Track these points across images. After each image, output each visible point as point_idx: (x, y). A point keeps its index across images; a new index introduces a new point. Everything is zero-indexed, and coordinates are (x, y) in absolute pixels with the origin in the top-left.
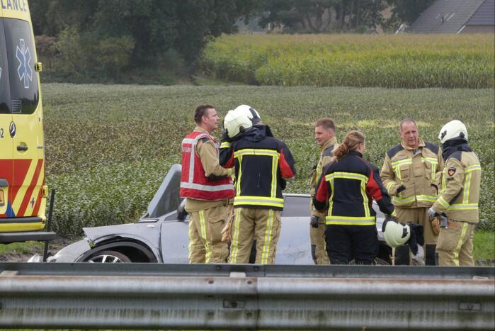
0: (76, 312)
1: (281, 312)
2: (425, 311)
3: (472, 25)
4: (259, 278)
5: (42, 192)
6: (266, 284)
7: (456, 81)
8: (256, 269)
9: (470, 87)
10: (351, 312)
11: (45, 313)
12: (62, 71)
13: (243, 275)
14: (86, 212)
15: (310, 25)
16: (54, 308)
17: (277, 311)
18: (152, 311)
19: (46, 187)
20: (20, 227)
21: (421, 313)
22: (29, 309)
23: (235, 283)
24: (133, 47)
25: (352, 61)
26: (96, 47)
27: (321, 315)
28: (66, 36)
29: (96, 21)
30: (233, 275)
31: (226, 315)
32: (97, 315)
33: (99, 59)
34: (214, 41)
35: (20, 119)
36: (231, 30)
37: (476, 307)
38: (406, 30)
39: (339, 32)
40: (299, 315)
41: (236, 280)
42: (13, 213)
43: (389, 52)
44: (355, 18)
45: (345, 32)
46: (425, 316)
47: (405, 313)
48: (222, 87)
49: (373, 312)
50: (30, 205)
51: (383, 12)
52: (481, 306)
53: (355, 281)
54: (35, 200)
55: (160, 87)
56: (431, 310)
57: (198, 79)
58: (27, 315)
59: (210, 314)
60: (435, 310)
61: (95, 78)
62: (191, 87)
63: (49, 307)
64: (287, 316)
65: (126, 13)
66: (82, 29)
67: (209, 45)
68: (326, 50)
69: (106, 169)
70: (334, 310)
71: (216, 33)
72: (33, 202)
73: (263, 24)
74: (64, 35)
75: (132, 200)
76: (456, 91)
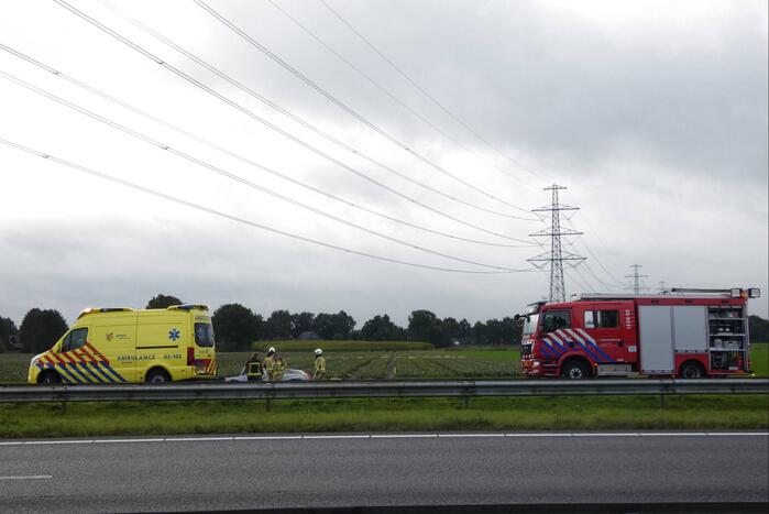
3: (308, 339)
12: (220, 350)
14: (226, 376)
15: (274, 339)
19: (216, 366)
20: (209, 376)
25: (282, 346)
26: (228, 344)
28: (221, 342)
29: (229, 339)
31: (266, 395)
35: (209, 349)
38: (294, 340)
42: (207, 373)
45: (281, 340)
50: (211, 371)
51: (290, 337)
54: (213, 369)
59: (261, 395)
65: (235, 337)
66: (226, 341)
67: (253, 343)
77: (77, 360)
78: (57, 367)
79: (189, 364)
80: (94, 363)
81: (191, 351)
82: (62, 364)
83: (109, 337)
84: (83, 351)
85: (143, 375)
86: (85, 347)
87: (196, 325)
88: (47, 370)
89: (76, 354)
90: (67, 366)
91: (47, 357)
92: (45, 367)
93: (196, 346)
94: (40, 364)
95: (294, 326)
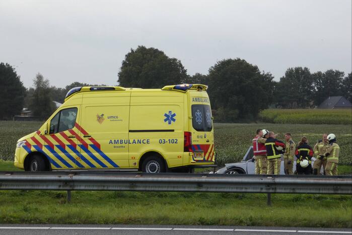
3: (336, 107)
4: (276, 178)
5: (213, 154)
6: (278, 180)
7: (331, 122)
12: (219, 120)
13: (271, 177)
14: (226, 159)
15: (289, 106)
19: (214, 152)
20: (207, 163)
21: (323, 189)
23: (269, 180)
24: (239, 113)
25: (301, 117)
26: (228, 113)
27: (294, 189)
29: (228, 105)
30: (268, 177)
31: (267, 189)
33: (229, 116)
34: (262, 111)
35: (207, 133)
37: (339, 187)
38: (317, 108)
42: (205, 160)
43: (312, 114)
44: (302, 104)
45: (299, 108)
50: (210, 157)
57: (257, 122)
59: (262, 189)
61: (228, 122)
65: (237, 103)
66: (225, 107)
67: (260, 112)
68: (294, 113)
71: (263, 109)
73: (276, 107)
74: (219, 109)
75: (239, 156)
77: (66, 143)
78: (45, 150)
79: (186, 150)
80: (84, 147)
81: (187, 135)
82: (50, 147)
83: (100, 118)
84: (73, 132)
85: (137, 161)
86: (75, 129)
87: (193, 106)
88: (34, 153)
89: (64, 136)
90: (56, 149)
91: (33, 139)
92: (33, 149)
93: (193, 131)
94: (27, 146)
95: (316, 88)
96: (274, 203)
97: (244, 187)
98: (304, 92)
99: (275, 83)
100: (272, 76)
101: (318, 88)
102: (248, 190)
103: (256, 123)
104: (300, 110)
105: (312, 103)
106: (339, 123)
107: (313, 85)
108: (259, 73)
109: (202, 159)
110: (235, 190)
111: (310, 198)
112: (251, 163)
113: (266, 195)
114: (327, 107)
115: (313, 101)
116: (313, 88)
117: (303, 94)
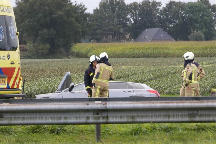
0: (34, 118)
1: (117, 116)
2: (175, 114)
3: (153, 39)
4: (107, 103)
5: (20, 80)
6: (110, 105)
7: (150, 55)
8: (106, 100)
9: (154, 57)
10: (145, 116)
11: (21, 119)
12: (28, 55)
13: (100, 102)
14: (36, 92)
15: (104, 40)
16: (24, 117)
17: (115, 116)
18: (64, 117)
19: (21, 78)
20: (12, 92)
21: (174, 115)
22: (14, 118)
23: (98, 105)
24: (50, 47)
25: (117, 50)
26: (38, 48)
27: (133, 117)
28: (29, 44)
29: (38, 40)
30: (96, 102)
31: (95, 118)
32: (42, 119)
33: (39, 51)
34: (75, 45)
36: (80, 42)
37: (196, 112)
38: (134, 41)
39: (113, 42)
40: (124, 117)
41: (98, 104)
42: (10, 87)
43: (129, 47)
44: (118, 38)
45: (115, 42)
46: (175, 116)
47: (167, 116)
48: (78, 59)
49: (154, 116)
50: (16, 84)
51: (126, 36)
52: (198, 112)
53: (146, 103)
54: (18, 82)
55: (58, 59)
56: (178, 114)
58: (14, 120)
59: (88, 118)
60: (179, 114)
62: (68, 59)
63: (22, 117)
64: (119, 118)
65: (47, 37)
66: (34, 42)
67: (73, 46)
68: (110, 47)
69: (43, 80)
70: (138, 115)
71: (75, 43)
72: (17, 83)
73: (90, 41)
74: (28, 44)
75: (52, 88)
76: (151, 59)
95: (132, 20)
96: (105, 138)
97: (62, 116)
98: (119, 24)
99: (88, 15)
100: (85, 7)
101: (134, 20)
102: (69, 121)
103: (68, 58)
104: (116, 43)
105: (128, 36)
106: (158, 56)
107: (129, 16)
108: (71, 4)
109: (5, 86)
110: (50, 121)
111: (155, 129)
112: (68, 92)
113: (93, 127)
114: (144, 40)
115: (130, 34)
116: (128, 20)
117: (118, 26)
